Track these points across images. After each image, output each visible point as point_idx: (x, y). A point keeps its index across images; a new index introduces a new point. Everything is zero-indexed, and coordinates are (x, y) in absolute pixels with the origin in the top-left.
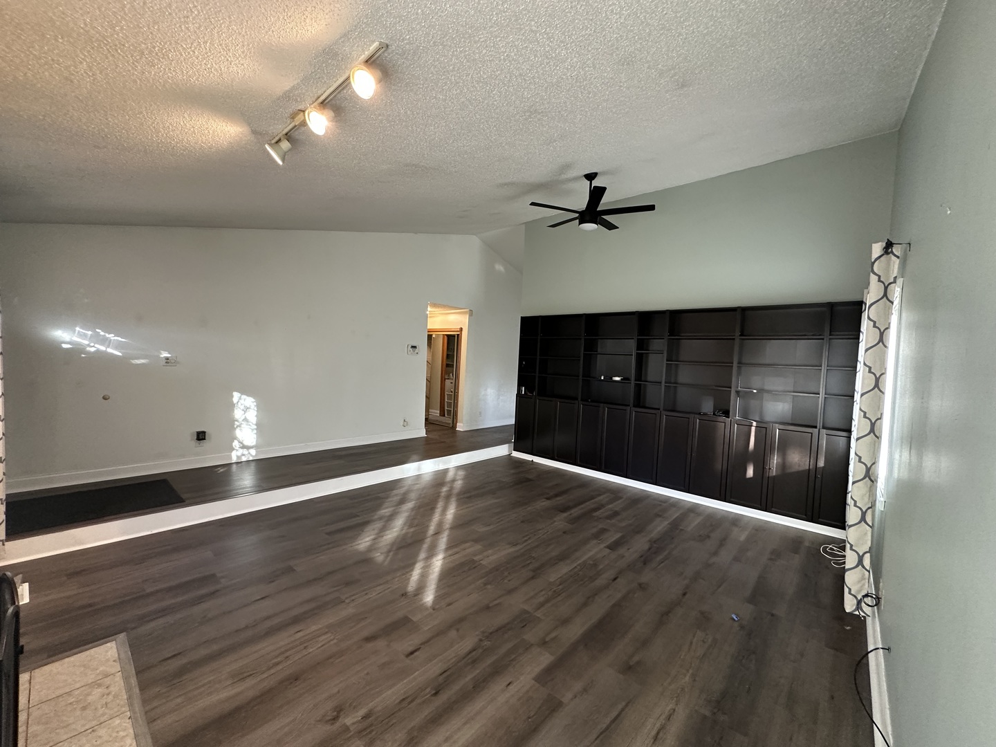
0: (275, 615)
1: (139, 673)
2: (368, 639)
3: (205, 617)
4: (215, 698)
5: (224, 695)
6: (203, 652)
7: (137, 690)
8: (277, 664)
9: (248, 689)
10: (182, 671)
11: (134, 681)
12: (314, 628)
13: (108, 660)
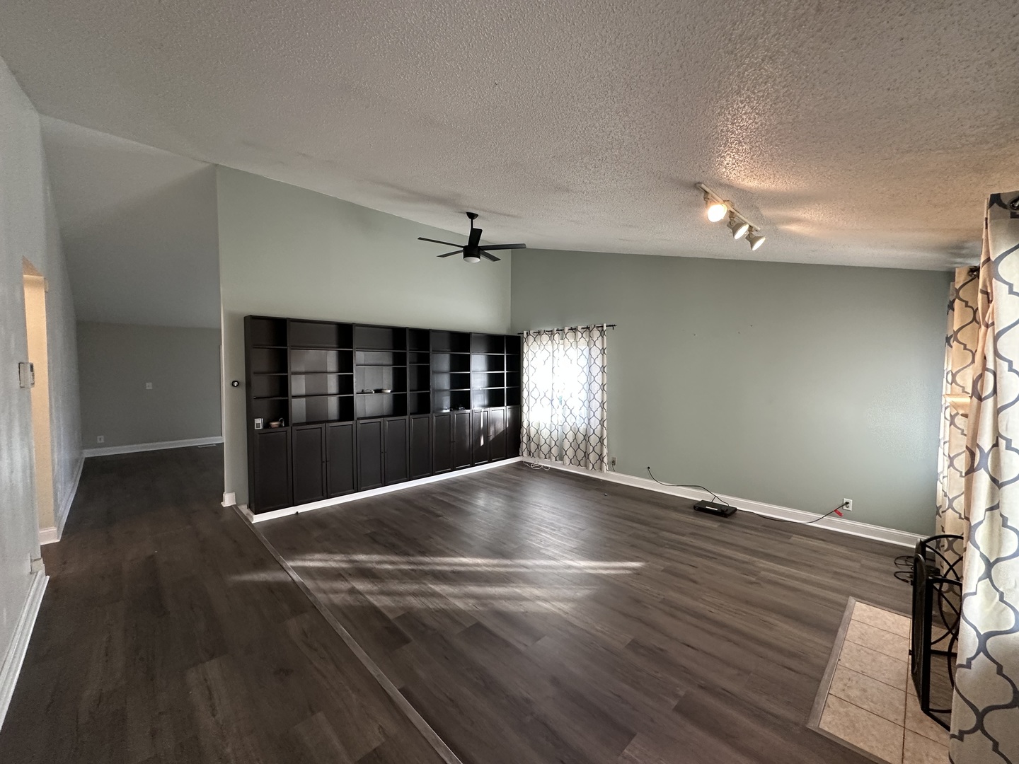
0: (703, 630)
1: (819, 681)
2: (695, 582)
3: (739, 675)
4: (791, 629)
5: (786, 627)
6: (770, 654)
7: (828, 670)
8: (744, 612)
9: (772, 619)
10: (792, 655)
11: (826, 677)
12: (701, 605)
13: (833, 713)
